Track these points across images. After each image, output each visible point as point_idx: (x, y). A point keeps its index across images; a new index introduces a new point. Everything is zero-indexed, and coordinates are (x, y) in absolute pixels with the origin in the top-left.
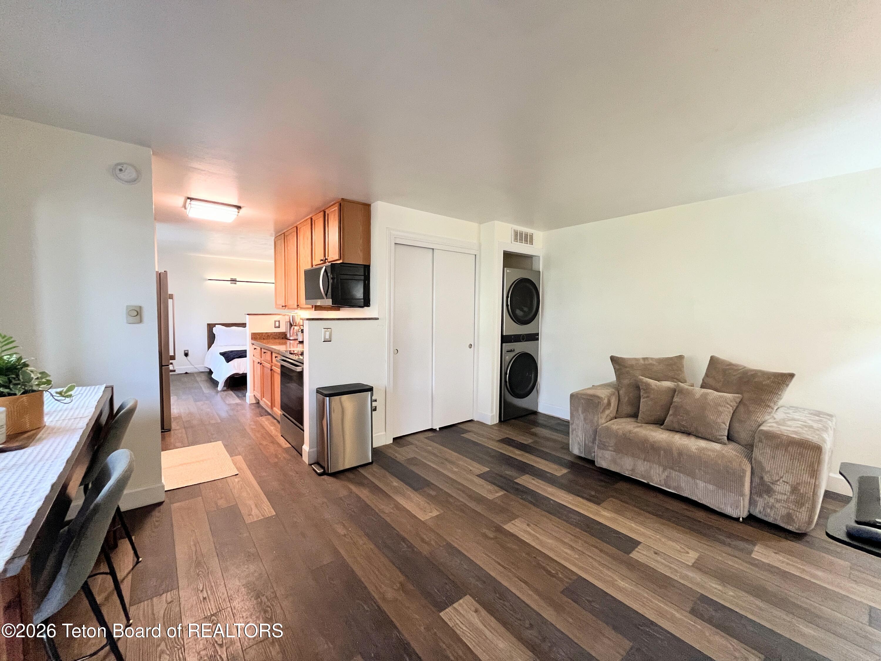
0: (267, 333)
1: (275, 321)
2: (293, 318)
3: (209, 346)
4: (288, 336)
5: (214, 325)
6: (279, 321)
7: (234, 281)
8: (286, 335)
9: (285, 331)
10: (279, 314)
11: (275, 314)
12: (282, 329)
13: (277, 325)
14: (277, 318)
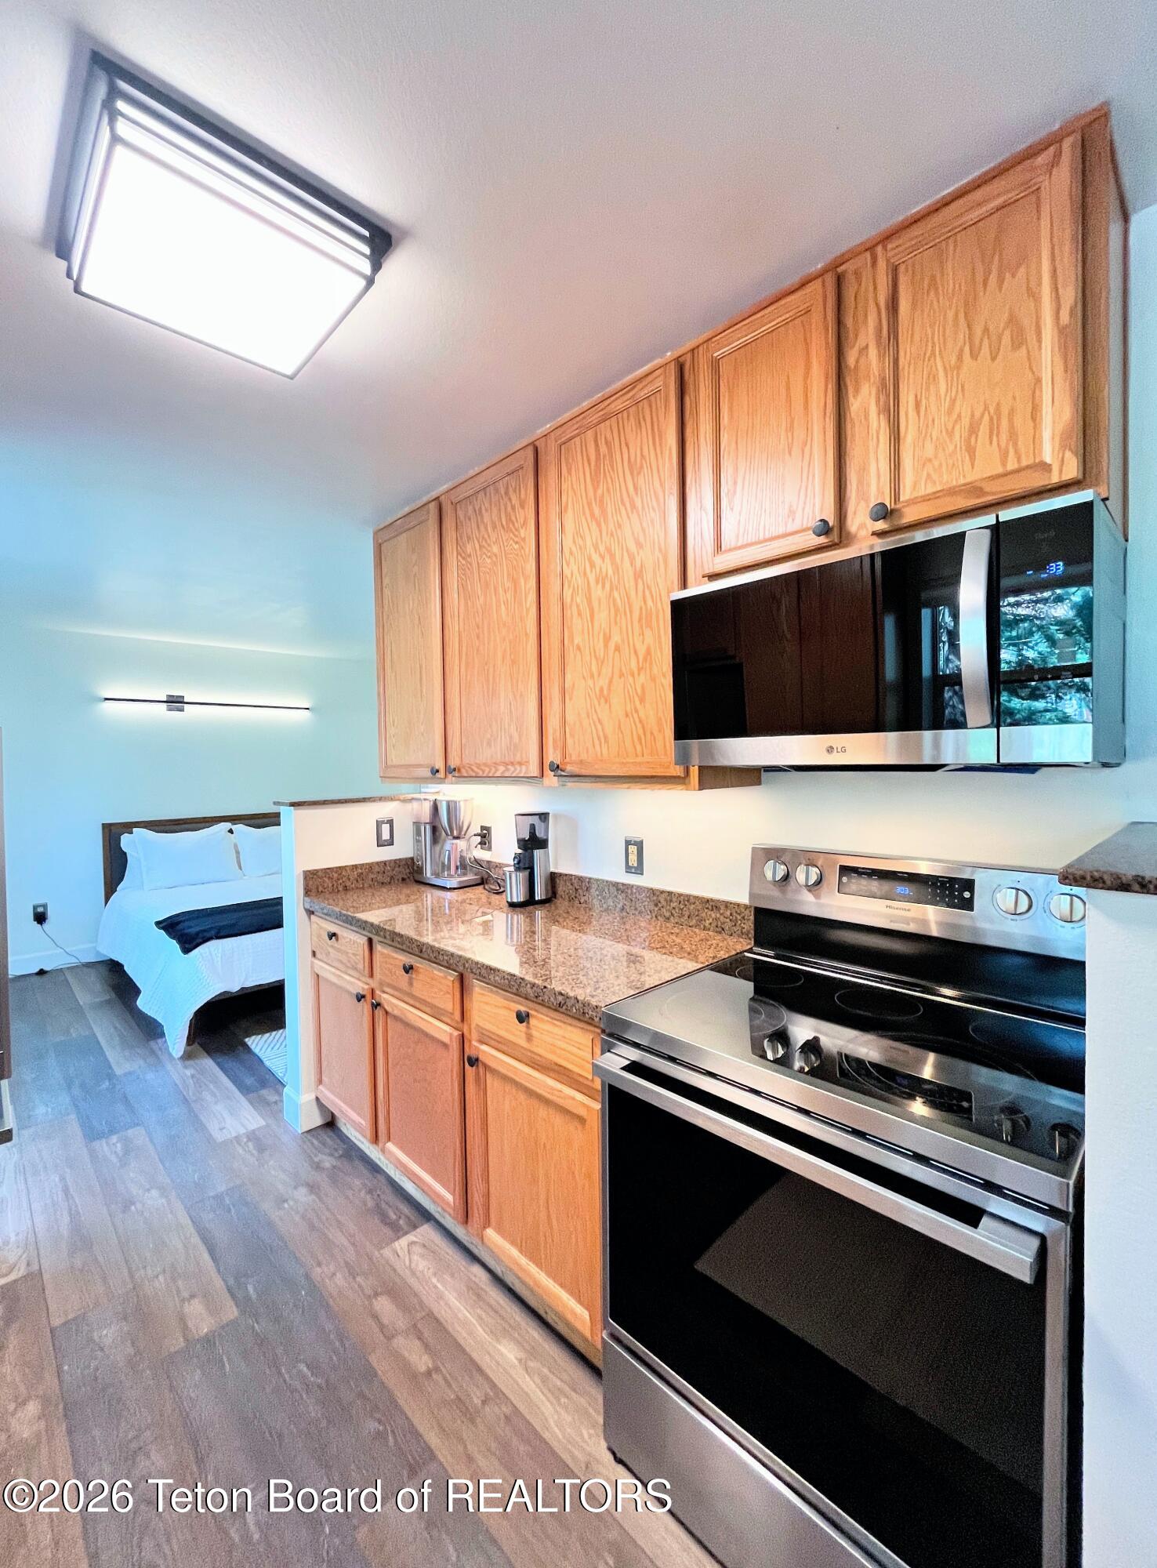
0: (355, 867)
1: (379, 824)
2: (452, 807)
3: (111, 887)
4: (428, 873)
5: (128, 827)
6: (391, 822)
7: (175, 702)
8: (420, 870)
9: (411, 855)
10: (392, 799)
11: (381, 799)
12: (403, 849)
13: (386, 836)
14: (385, 810)
